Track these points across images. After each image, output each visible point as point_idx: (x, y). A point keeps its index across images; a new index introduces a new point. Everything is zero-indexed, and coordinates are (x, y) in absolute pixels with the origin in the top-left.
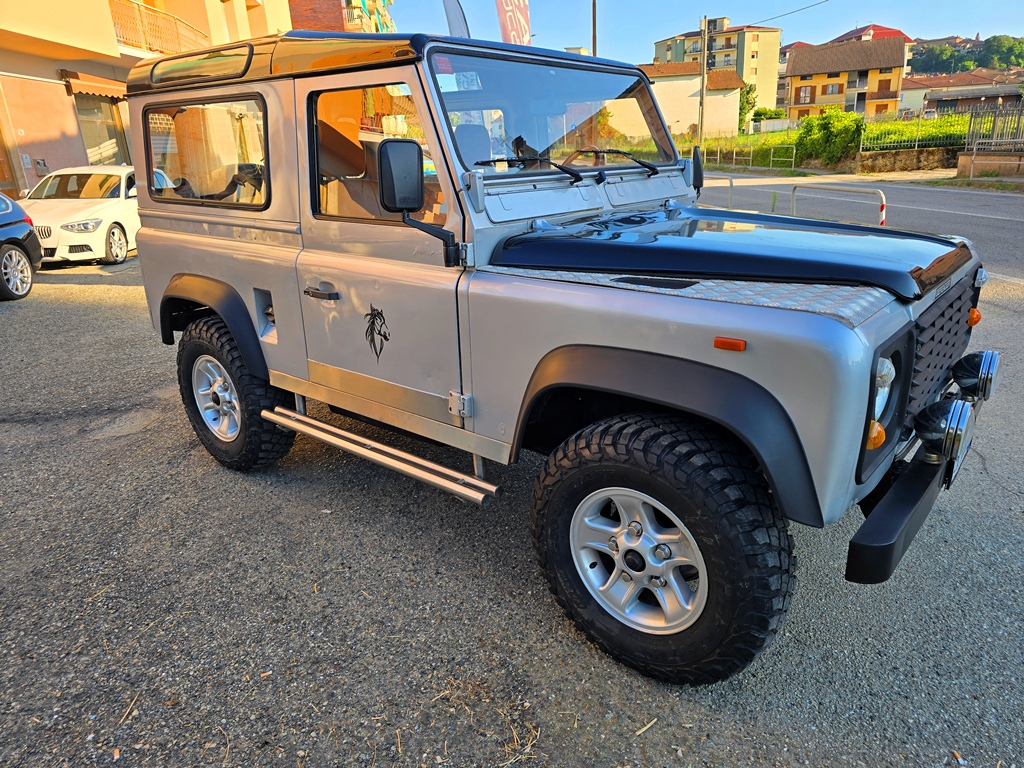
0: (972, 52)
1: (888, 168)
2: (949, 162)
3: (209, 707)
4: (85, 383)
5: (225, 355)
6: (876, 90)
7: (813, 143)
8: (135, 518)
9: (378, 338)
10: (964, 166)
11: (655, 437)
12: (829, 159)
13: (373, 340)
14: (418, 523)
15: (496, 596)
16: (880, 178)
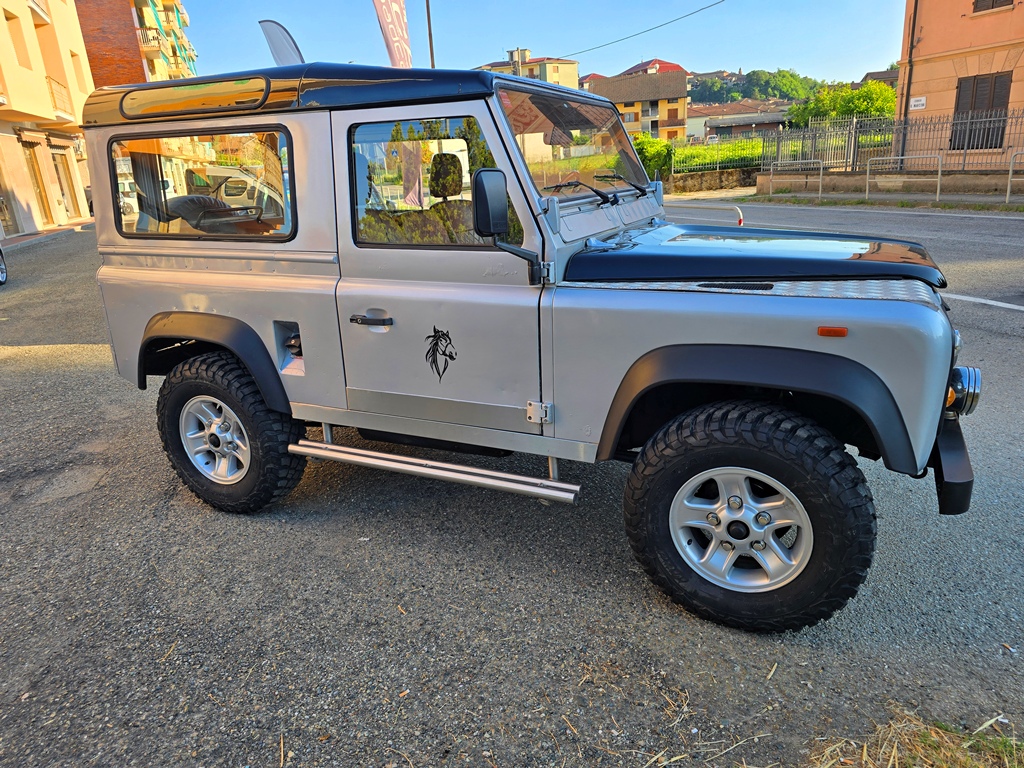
0: (737, 84)
1: (697, 187)
5: (233, 392)
6: (666, 118)
9: (441, 359)
10: (762, 185)
11: (760, 418)
13: (435, 361)
14: (463, 538)
15: (578, 589)
16: (694, 197)
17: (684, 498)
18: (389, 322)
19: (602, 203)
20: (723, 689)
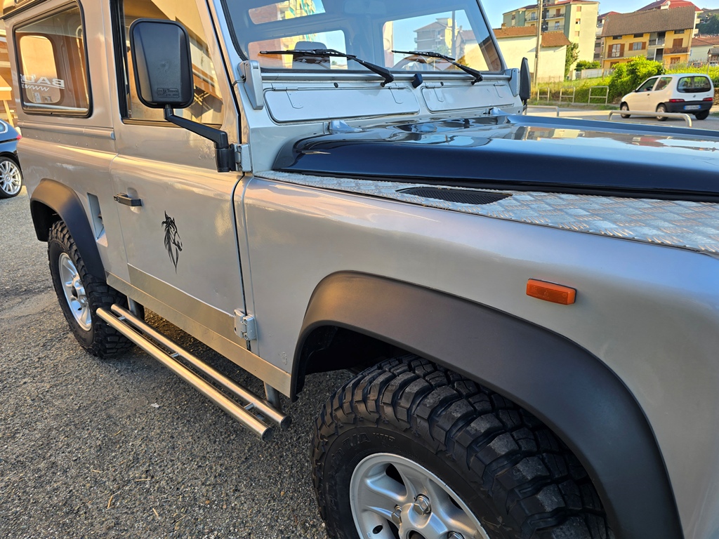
6: (671, 47)
7: (622, 84)
9: (174, 247)
17: (366, 476)
18: (137, 203)
19: (386, 82)
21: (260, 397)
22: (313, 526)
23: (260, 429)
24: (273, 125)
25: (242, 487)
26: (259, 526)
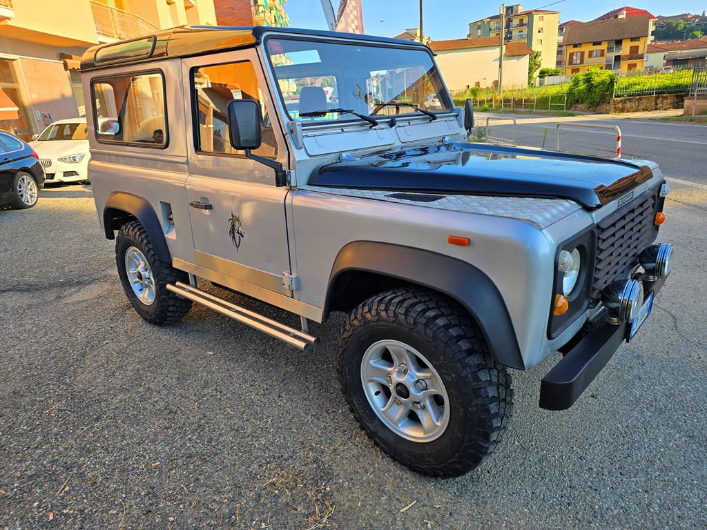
0: (700, 24)
1: (634, 109)
2: (678, 105)
3: (115, 486)
4: (64, 265)
5: (144, 246)
6: (628, 54)
7: (579, 92)
8: (84, 357)
9: (237, 235)
10: (689, 107)
12: (591, 103)
13: (234, 237)
14: (270, 362)
15: (317, 413)
16: (626, 117)
17: (370, 359)
18: (209, 207)
19: (373, 126)
20: (361, 511)
21: (299, 329)
22: (333, 412)
23: (302, 345)
24: (308, 158)
25: (283, 395)
26: (299, 413)
